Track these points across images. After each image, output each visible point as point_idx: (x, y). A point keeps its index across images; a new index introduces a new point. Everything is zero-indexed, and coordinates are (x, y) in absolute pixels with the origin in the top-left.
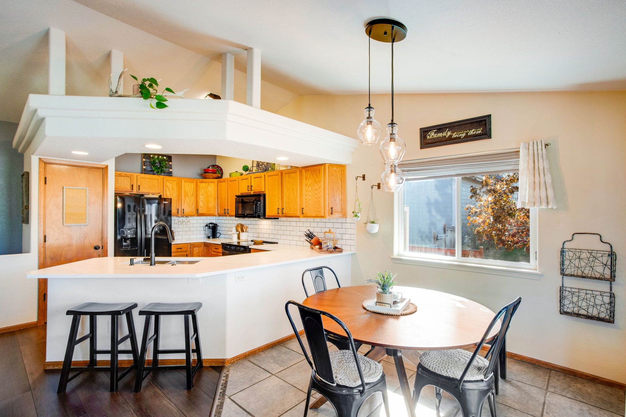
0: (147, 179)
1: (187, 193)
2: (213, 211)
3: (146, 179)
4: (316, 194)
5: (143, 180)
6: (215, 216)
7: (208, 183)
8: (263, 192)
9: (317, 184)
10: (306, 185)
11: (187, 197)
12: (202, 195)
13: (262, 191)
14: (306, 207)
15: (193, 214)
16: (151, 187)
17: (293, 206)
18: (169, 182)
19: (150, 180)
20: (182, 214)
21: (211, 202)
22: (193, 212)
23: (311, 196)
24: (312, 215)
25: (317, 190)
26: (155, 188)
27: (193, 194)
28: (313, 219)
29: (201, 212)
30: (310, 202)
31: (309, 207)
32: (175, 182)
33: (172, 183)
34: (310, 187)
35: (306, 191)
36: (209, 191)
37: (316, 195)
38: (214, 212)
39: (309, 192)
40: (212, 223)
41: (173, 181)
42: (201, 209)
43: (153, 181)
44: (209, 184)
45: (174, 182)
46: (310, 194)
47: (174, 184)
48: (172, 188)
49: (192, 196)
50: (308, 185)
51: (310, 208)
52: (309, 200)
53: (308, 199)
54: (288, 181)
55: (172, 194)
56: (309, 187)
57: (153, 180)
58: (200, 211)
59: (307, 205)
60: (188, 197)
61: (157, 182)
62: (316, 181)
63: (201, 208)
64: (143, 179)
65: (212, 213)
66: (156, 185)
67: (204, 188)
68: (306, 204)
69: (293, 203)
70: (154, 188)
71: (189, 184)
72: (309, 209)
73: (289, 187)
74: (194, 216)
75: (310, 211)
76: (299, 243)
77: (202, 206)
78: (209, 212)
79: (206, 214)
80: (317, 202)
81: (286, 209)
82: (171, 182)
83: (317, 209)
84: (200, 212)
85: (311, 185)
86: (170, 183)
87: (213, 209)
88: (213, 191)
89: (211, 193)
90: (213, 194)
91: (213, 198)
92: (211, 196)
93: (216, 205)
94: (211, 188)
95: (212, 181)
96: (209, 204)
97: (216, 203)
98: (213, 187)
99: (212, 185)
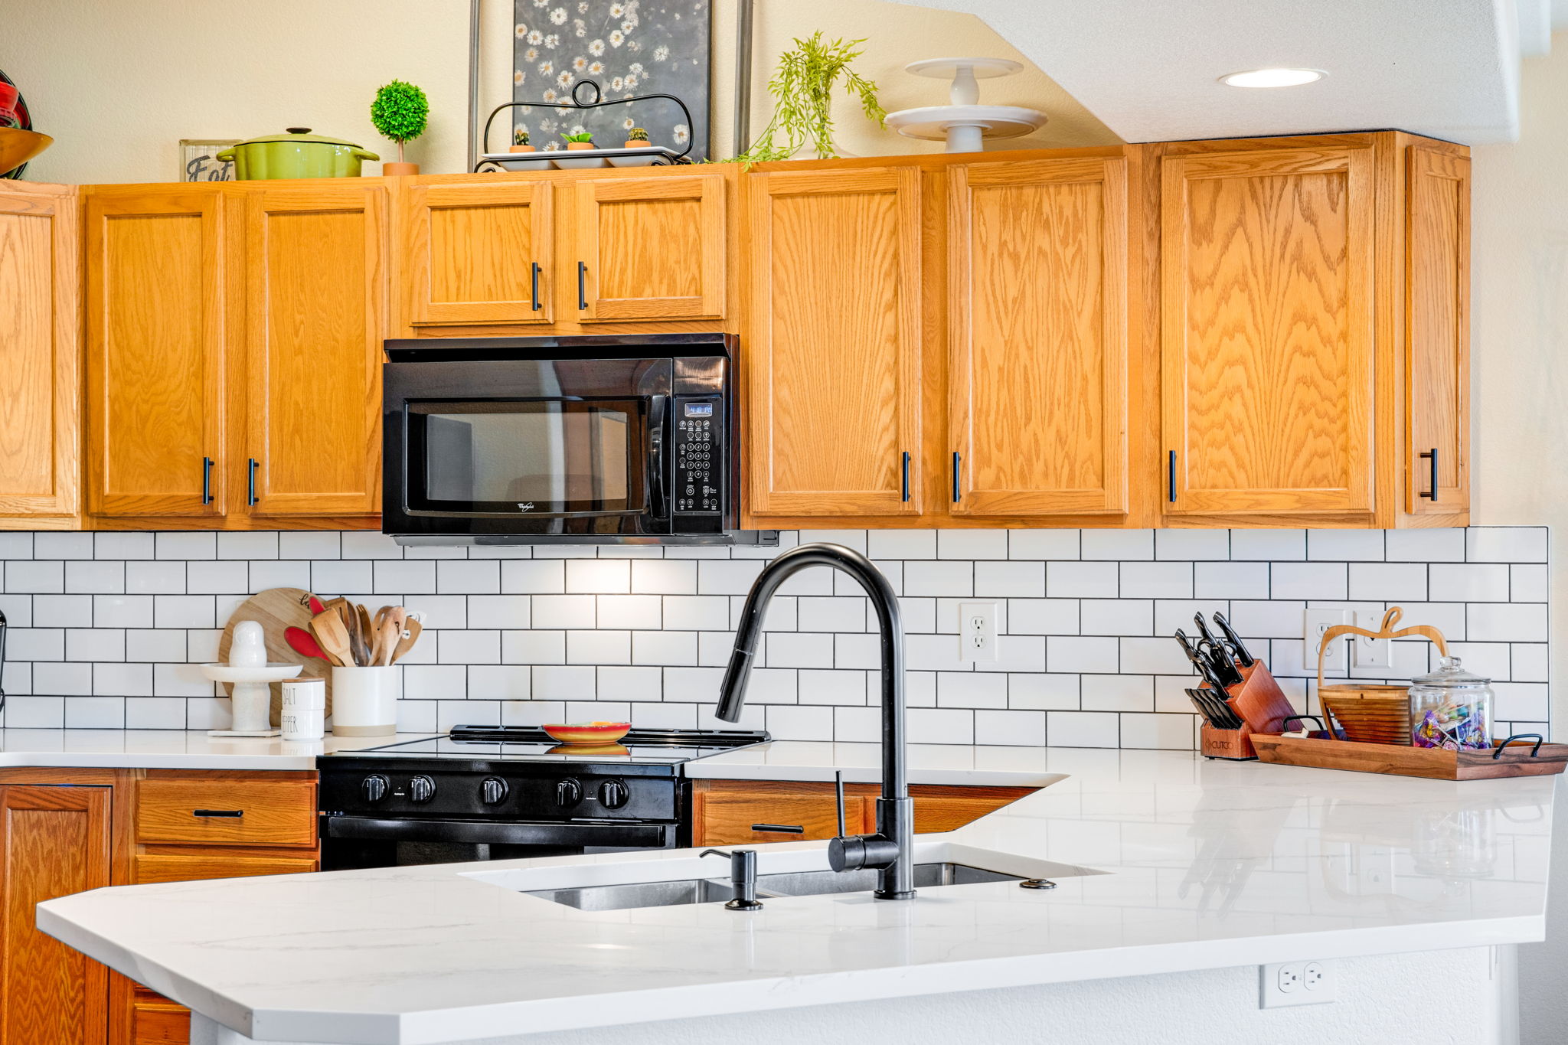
4: (1298, 349)
8: (716, 320)
9: (1311, 275)
10: (1193, 280)
13: (708, 310)
14: (1193, 445)
17: (1061, 440)
23: (1244, 363)
24: (1259, 503)
25: (1312, 322)
28: (1219, 533)
30: (1236, 409)
31: (1226, 450)
34: (1237, 297)
35: (1194, 327)
37: (1297, 356)
38: (41, 491)
39: (1229, 333)
46: (1237, 346)
50: (1219, 281)
51: (1232, 448)
52: (1229, 394)
53: (1212, 386)
54: (1003, 244)
56: (1225, 298)
59: (1202, 434)
62: (1297, 257)
68: (1192, 426)
69: (1059, 414)
72: (1231, 461)
73: (1013, 292)
75: (1241, 477)
76: (1138, 729)
80: (1304, 409)
81: (983, 461)
83: (1307, 465)
85: (1245, 287)
87: (36, 463)
88: (38, 295)
89: (13, 309)
90: (35, 317)
91: (33, 355)
92: (17, 337)
93: (69, 429)
94: (16, 263)
95: (29, 205)
96: (5, 417)
97: (69, 405)
98: (31, 259)
99: (24, 236)
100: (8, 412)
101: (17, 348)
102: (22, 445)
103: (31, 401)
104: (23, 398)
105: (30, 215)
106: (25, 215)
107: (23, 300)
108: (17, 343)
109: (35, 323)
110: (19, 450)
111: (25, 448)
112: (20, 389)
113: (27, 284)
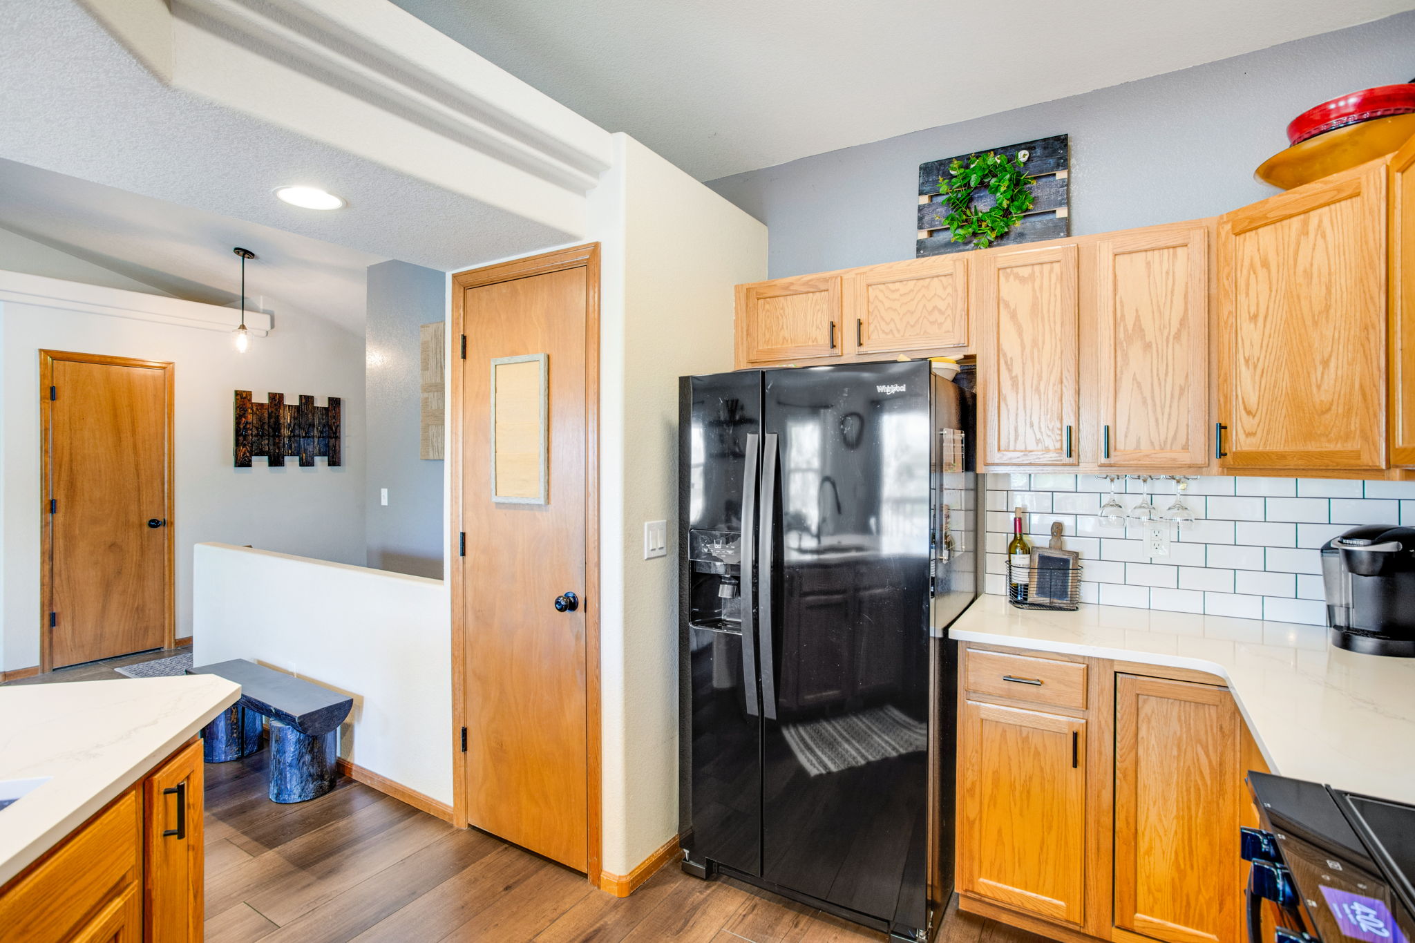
0: (897, 285)
1: (1138, 318)
2: (1347, 437)
3: (892, 286)
5: (881, 296)
6: (1373, 472)
7: (1296, 222)
11: (1135, 350)
12: (1254, 318)
15: (1185, 458)
16: (917, 321)
18: (1017, 276)
19: (911, 284)
20: (1103, 460)
21: (1325, 363)
22: (1185, 447)
26: (941, 324)
27: (1183, 322)
29: (1245, 448)
32: (1051, 271)
33: (1032, 275)
36: (1308, 275)
38: (1355, 444)
40: (1373, 534)
41: (1037, 268)
42: (1249, 423)
43: (927, 287)
44: (1305, 224)
45: (1046, 267)
47: (1046, 283)
48: (1035, 309)
49: (1177, 337)
55: (1035, 342)
57: (928, 280)
58: (1242, 436)
60: (1148, 346)
61: (949, 290)
63: (1249, 413)
64: (881, 287)
65: (1339, 447)
66: (942, 305)
67: (1265, 264)
70: (932, 323)
71: (1148, 264)
74: (1197, 469)
77: (1253, 400)
78: (1312, 447)
79: (1282, 456)
82: (1025, 272)
84: (1239, 441)
86: (1023, 280)
87: (1345, 420)
88: (1348, 270)
89: (1324, 287)
90: (1344, 289)
91: (1343, 324)
92: (1328, 311)
93: (1374, 386)
94: (1327, 248)
95: (1335, 192)
96: (1317, 381)
97: (1375, 364)
98: (1341, 238)
99: (1335, 220)
100: (1319, 378)
101: (1327, 321)
102: (1331, 405)
103: (1340, 365)
104: (1332, 364)
105: (1339, 201)
106: (1334, 202)
107: (1333, 278)
108: (1327, 317)
109: (1345, 295)
110: (1330, 409)
111: (1334, 407)
112: (1330, 356)
113: (1337, 262)
